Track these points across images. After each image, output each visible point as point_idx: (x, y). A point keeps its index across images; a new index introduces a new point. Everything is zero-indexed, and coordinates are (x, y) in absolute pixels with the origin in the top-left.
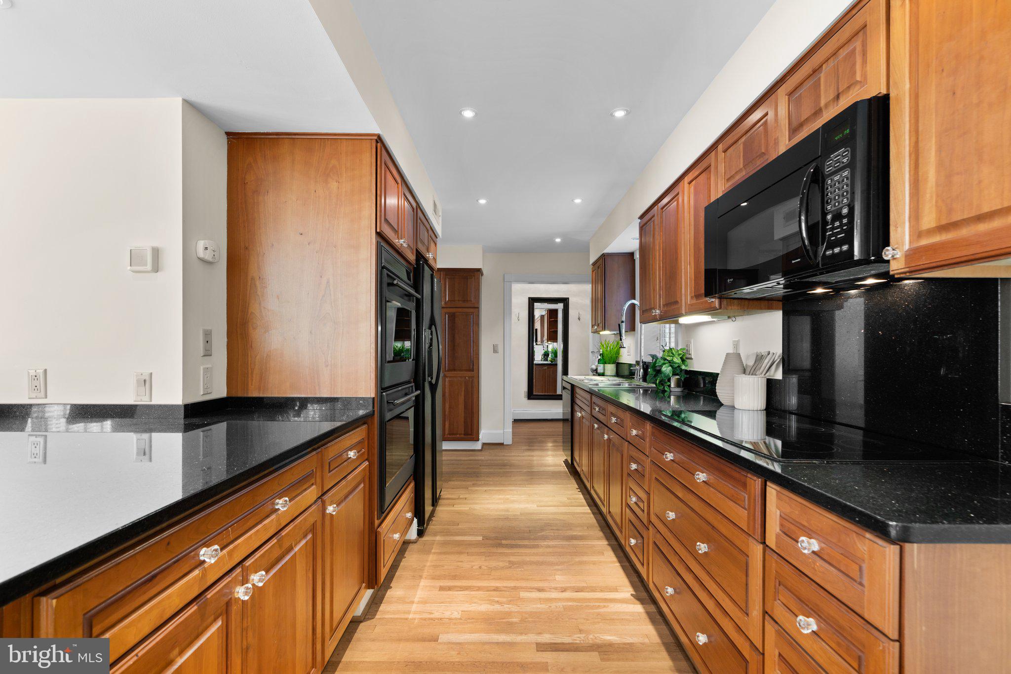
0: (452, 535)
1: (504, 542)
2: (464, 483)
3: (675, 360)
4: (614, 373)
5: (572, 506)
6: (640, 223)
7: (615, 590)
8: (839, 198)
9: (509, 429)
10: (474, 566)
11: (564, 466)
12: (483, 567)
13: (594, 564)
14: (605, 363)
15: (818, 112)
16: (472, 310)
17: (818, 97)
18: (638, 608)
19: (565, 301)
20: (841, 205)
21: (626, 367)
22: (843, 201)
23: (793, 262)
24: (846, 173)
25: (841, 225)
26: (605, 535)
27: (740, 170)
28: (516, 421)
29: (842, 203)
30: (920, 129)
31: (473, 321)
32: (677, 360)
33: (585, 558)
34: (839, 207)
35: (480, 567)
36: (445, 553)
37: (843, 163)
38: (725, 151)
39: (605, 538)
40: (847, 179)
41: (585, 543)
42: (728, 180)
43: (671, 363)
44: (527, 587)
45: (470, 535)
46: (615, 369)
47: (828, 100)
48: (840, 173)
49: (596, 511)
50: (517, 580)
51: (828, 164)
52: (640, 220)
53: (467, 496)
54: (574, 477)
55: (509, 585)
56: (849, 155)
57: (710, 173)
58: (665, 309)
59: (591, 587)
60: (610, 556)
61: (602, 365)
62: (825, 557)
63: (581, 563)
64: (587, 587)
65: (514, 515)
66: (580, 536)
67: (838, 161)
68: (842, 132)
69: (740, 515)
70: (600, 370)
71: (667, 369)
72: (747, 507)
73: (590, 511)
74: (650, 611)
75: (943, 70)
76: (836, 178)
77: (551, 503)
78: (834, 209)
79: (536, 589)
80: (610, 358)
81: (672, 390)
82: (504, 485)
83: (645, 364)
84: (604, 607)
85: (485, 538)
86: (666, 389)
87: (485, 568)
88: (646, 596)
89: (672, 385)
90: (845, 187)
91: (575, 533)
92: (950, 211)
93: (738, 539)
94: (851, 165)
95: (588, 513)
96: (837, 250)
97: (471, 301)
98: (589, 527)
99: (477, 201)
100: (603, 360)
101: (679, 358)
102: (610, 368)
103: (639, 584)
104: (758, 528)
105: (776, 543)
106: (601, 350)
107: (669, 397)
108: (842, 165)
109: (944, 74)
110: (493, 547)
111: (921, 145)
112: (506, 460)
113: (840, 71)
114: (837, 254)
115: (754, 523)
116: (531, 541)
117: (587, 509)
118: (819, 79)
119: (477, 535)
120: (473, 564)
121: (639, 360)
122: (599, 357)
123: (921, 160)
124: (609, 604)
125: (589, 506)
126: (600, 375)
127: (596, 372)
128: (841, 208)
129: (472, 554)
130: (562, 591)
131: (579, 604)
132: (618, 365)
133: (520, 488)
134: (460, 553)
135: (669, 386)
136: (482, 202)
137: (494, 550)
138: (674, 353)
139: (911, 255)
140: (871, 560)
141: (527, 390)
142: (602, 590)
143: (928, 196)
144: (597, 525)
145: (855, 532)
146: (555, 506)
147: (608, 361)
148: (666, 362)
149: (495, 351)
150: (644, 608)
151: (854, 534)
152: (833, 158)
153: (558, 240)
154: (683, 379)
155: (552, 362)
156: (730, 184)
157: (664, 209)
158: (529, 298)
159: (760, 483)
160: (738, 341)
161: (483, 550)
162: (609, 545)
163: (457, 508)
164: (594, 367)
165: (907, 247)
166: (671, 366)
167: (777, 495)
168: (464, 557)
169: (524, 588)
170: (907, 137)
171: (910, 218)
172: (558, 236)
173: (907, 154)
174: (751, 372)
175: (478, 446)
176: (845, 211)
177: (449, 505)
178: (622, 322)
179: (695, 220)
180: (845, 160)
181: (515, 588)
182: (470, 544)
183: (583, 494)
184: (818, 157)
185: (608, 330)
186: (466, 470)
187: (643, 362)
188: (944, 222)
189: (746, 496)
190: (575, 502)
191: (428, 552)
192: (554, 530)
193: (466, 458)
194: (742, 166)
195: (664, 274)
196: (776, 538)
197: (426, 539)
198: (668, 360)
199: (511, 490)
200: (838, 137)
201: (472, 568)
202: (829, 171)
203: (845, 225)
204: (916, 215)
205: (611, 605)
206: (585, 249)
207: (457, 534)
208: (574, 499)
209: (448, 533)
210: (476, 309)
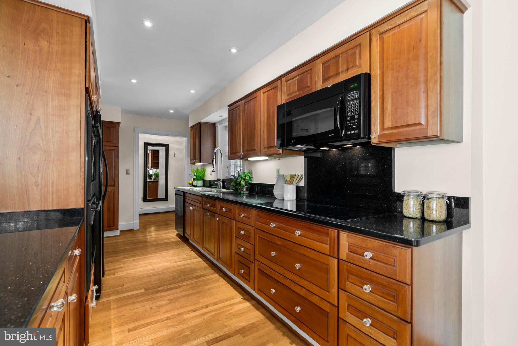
0: (122, 293)
1: (160, 289)
2: (115, 258)
3: (246, 178)
4: (202, 185)
5: (191, 259)
6: (228, 109)
7: (233, 298)
8: (353, 111)
9: (137, 221)
10: (147, 309)
11: (177, 238)
12: (153, 308)
13: (217, 288)
14: (197, 180)
15: (338, 74)
16: (113, 148)
17: (338, 68)
18: (247, 304)
19: (166, 146)
20: (354, 114)
21: (208, 182)
22: (355, 112)
23: (330, 135)
24: (357, 101)
25: (355, 122)
26: (215, 271)
27: (296, 92)
28: (141, 215)
29: (355, 113)
30: (385, 89)
31: (114, 155)
32: (247, 178)
33: (210, 286)
34: (353, 115)
35: (151, 308)
36: (122, 306)
37: (355, 97)
38: (286, 81)
39: (216, 273)
40: (357, 104)
41: (207, 278)
42: (288, 95)
43: (245, 179)
44: (186, 311)
45: (135, 290)
46: (202, 183)
47: (343, 70)
48: (354, 101)
49: (205, 259)
50: (178, 309)
51: (348, 96)
52: (228, 107)
53: (121, 266)
54: (185, 243)
55: (175, 313)
56: (358, 94)
57: (277, 90)
58: (247, 153)
59: (220, 301)
60: (222, 282)
61: (196, 181)
62: (376, 258)
63: (210, 289)
64: (219, 301)
65: (159, 271)
66: (203, 274)
67: (353, 96)
68: (354, 85)
69: (325, 248)
70: (195, 183)
71: (243, 183)
72: (328, 244)
73: (201, 260)
74: (254, 304)
75: (393, 70)
76: (352, 103)
77: (178, 260)
78: (351, 115)
79: (192, 311)
80: (199, 177)
81: (244, 193)
82: (145, 255)
83: (223, 180)
84: (232, 309)
85: (146, 289)
86: (241, 192)
87: (155, 308)
88: (248, 297)
89: (244, 191)
90: (356, 107)
91: (200, 274)
92: (396, 122)
93: (323, 259)
94: (359, 98)
95: (201, 261)
96: (352, 132)
97: (113, 142)
98: (205, 268)
99: (130, 80)
100: (196, 178)
101: (248, 177)
102: (200, 183)
103: (242, 292)
104: (336, 252)
105: (347, 257)
106: (195, 173)
107: (243, 196)
108: (355, 98)
109: (394, 71)
110: (154, 293)
111: (385, 95)
112: (140, 239)
113: (349, 59)
114: (352, 134)
115: (334, 250)
116: (176, 284)
117: (200, 259)
118: (339, 60)
119: (141, 289)
120: (145, 307)
121: (220, 178)
122: (194, 177)
123: (385, 101)
124: (233, 307)
125: (200, 257)
126: (194, 186)
127: (192, 185)
128: (355, 115)
129: (142, 302)
130: (207, 308)
131: (219, 312)
132: (204, 181)
133: (156, 255)
134: (133, 303)
135: (243, 191)
136: (134, 81)
137: (156, 295)
138: (246, 175)
139: (380, 136)
140: (400, 256)
141: (143, 196)
142: (227, 301)
143: (388, 115)
144: (209, 267)
145: (392, 246)
146: (181, 261)
147: (199, 179)
148: (242, 179)
149: (128, 173)
150: (250, 303)
151: (392, 247)
152: (350, 94)
153: (172, 111)
154: (249, 187)
155: (154, 180)
156: (289, 97)
157: (246, 103)
158: (144, 143)
159: (336, 232)
160: (279, 169)
161: (148, 297)
162: (220, 276)
163: (117, 275)
164: (191, 182)
165: (379, 134)
166: (244, 181)
167: (347, 236)
168: (137, 305)
169: (184, 313)
170: (379, 91)
171: (380, 123)
172: (172, 109)
173: (379, 98)
174: (289, 183)
175: (117, 233)
176: (356, 117)
177: (111, 274)
178: (214, 158)
179: (267, 111)
180: (356, 96)
181: (179, 314)
182: (137, 296)
183: (194, 252)
184: (343, 93)
185: (202, 163)
186: (113, 250)
187: (222, 179)
188: (394, 126)
189: (328, 239)
190: (192, 256)
191: (109, 309)
192: (186, 275)
193: (111, 242)
194: (296, 90)
195: (246, 135)
196: (347, 255)
197: (102, 301)
198: (243, 178)
199: (150, 257)
200: (352, 86)
201: (146, 310)
202: (348, 99)
203: (356, 122)
204: (383, 121)
205: (235, 307)
206: (186, 119)
207: (126, 291)
208: (190, 255)
209: (118, 292)
210: (117, 148)
